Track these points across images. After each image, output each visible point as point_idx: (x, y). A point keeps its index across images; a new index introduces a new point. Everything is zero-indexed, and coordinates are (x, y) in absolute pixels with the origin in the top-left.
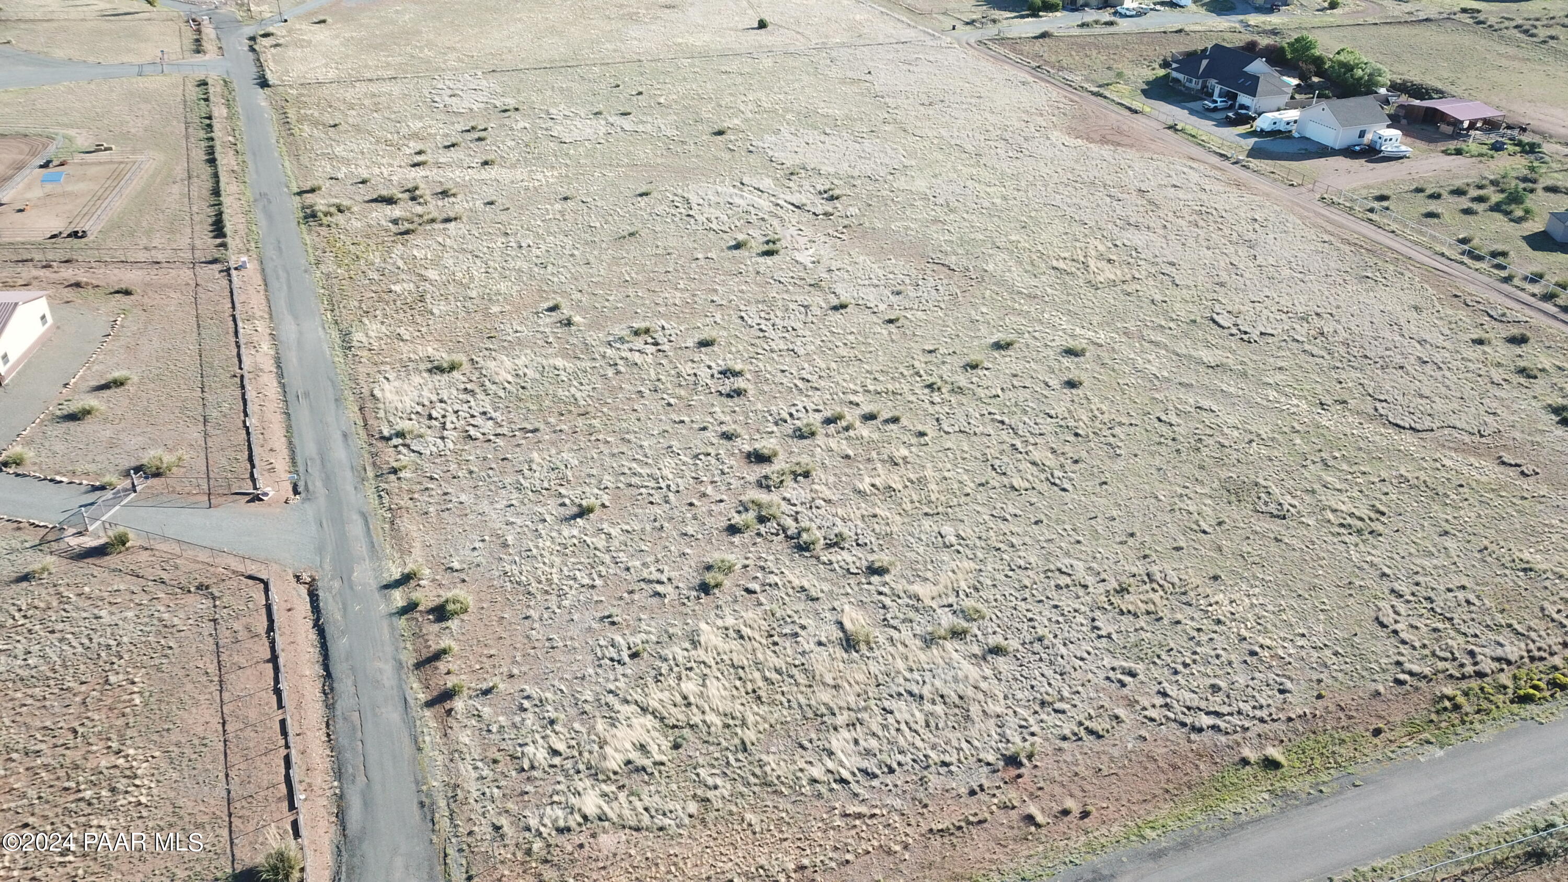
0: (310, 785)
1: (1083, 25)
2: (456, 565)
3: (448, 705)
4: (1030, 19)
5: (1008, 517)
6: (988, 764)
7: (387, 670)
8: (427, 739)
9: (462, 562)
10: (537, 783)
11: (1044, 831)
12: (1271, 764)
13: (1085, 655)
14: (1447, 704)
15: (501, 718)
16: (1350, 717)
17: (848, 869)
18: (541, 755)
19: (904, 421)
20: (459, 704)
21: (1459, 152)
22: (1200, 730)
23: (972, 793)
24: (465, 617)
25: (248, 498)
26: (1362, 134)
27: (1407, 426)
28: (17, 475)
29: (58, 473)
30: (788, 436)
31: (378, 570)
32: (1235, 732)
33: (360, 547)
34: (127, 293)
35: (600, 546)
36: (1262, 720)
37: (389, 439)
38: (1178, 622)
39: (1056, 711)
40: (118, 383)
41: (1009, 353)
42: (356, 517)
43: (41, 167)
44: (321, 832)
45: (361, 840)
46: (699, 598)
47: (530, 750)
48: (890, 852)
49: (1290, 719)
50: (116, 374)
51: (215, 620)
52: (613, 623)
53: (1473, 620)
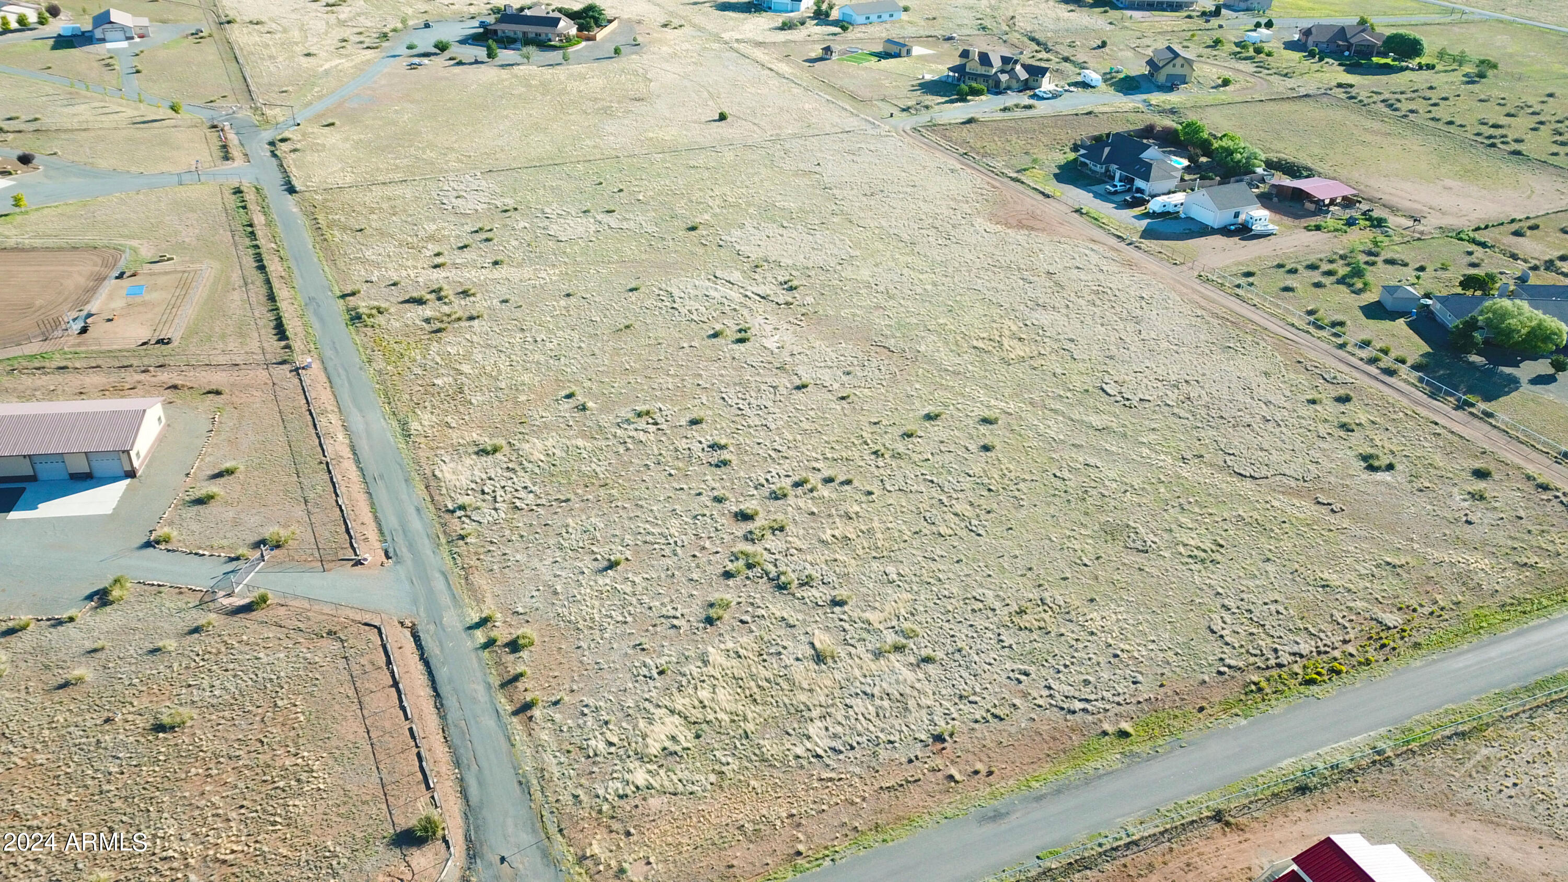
0: (438, 772)
1: (1005, 109)
2: (520, 610)
3: (529, 713)
4: (959, 104)
5: (937, 558)
6: (921, 741)
7: (480, 689)
8: (517, 738)
9: (524, 607)
10: (600, 766)
11: (960, 785)
12: (1123, 734)
13: (993, 661)
14: (1253, 687)
15: (569, 721)
16: (1183, 699)
18: (601, 746)
19: (856, 483)
20: (537, 712)
21: (1318, 228)
22: (1074, 712)
23: (910, 761)
24: (532, 649)
25: (352, 563)
26: (1237, 215)
27: (1248, 475)
28: (169, 551)
29: (200, 548)
30: (765, 498)
31: (462, 616)
32: (1099, 713)
33: (445, 599)
34: (218, 393)
35: (628, 591)
36: (1119, 704)
37: (453, 512)
38: (1062, 635)
39: (970, 702)
40: (230, 472)
41: (938, 423)
42: (437, 575)
43: (117, 278)
44: (452, 803)
45: (481, 808)
46: (705, 628)
47: (593, 743)
48: (853, 803)
49: (1139, 702)
50: (228, 465)
51: (346, 658)
52: (643, 650)
53: (1280, 625)
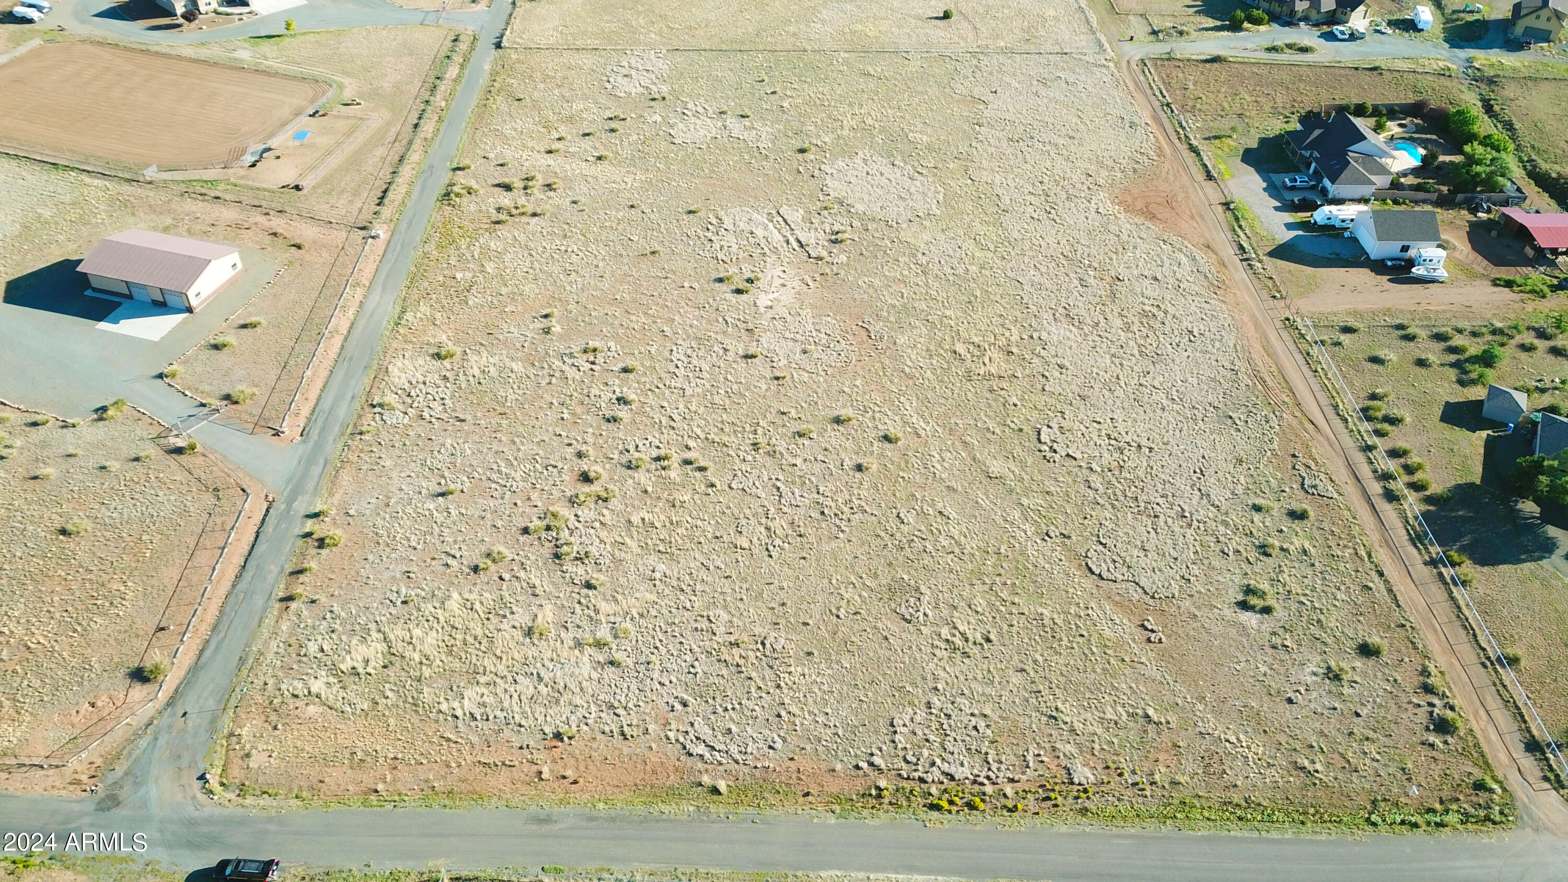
0: (197, 630)
1: (1273, 49)
2: (352, 512)
3: (289, 604)
4: (1225, 33)
6: (544, 734)
7: (275, 569)
8: (267, 621)
9: (357, 511)
10: (302, 665)
11: (543, 783)
12: (715, 791)
15: (309, 621)
16: (800, 779)
17: (419, 767)
18: (313, 648)
19: (708, 473)
20: (294, 605)
21: (1509, 284)
22: (691, 755)
23: (521, 748)
24: (334, 549)
25: (274, 432)
26: (1405, 249)
27: (1097, 572)
28: (169, 385)
29: (189, 389)
31: (310, 503)
32: (712, 763)
33: (310, 485)
34: (299, 247)
35: (438, 521)
36: (737, 762)
37: (374, 406)
40: (254, 326)
41: (841, 428)
42: (322, 462)
43: (310, 116)
44: (187, 657)
45: (202, 668)
46: (468, 574)
47: (310, 644)
48: (448, 766)
50: (253, 319)
51: (210, 514)
52: (409, 577)
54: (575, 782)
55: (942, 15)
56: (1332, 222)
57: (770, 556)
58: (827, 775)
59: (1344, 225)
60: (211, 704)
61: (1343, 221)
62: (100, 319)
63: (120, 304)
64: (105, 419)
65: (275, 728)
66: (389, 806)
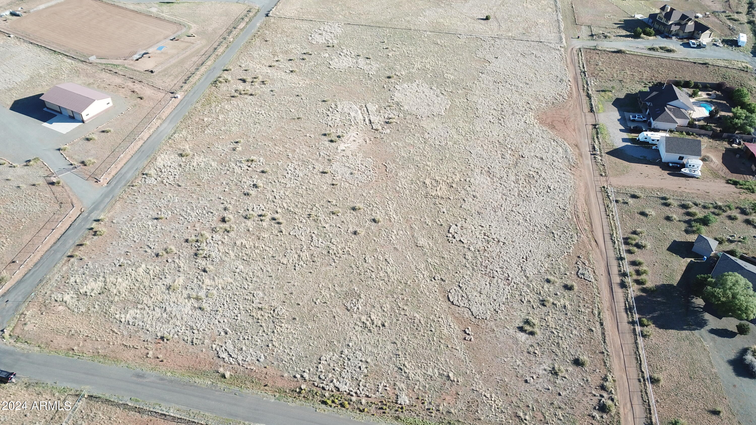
0: (28, 264)
1: (652, 49)
2: (114, 221)
4: (630, 39)
6: (157, 336)
9: (117, 221)
10: (65, 287)
12: (224, 376)
14: (298, 390)
15: (76, 267)
16: (265, 378)
17: (96, 342)
18: (73, 281)
19: (282, 226)
20: (72, 260)
21: (735, 183)
22: (219, 357)
23: (144, 341)
24: (100, 237)
25: (96, 180)
26: (681, 158)
27: (452, 301)
28: (61, 154)
29: (69, 156)
30: (242, 216)
31: (99, 215)
32: (227, 363)
33: (102, 206)
34: (141, 98)
35: (150, 231)
36: (239, 364)
37: (143, 174)
39: (193, 332)
40: (108, 132)
41: (354, 213)
42: (111, 197)
43: (171, 40)
44: (18, 276)
45: (23, 282)
46: (153, 257)
47: (72, 278)
48: (109, 344)
49: (247, 368)
51: (55, 214)
52: (127, 254)
53: (351, 373)
54: (162, 361)
55: (485, 18)
56: (647, 140)
57: (295, 269)
58: (279, 378)
59: (654, 142)
60: (20, 299)
61: (653, 140)
62: (45, 121)
63: (56, 115)
64: (28, 166)
65: (42, 314)
66: (76, 357)
